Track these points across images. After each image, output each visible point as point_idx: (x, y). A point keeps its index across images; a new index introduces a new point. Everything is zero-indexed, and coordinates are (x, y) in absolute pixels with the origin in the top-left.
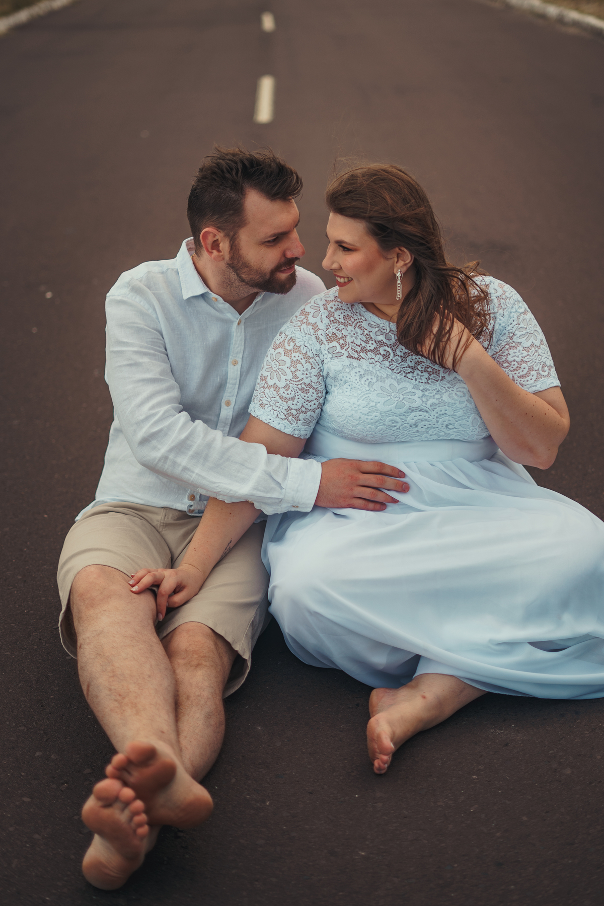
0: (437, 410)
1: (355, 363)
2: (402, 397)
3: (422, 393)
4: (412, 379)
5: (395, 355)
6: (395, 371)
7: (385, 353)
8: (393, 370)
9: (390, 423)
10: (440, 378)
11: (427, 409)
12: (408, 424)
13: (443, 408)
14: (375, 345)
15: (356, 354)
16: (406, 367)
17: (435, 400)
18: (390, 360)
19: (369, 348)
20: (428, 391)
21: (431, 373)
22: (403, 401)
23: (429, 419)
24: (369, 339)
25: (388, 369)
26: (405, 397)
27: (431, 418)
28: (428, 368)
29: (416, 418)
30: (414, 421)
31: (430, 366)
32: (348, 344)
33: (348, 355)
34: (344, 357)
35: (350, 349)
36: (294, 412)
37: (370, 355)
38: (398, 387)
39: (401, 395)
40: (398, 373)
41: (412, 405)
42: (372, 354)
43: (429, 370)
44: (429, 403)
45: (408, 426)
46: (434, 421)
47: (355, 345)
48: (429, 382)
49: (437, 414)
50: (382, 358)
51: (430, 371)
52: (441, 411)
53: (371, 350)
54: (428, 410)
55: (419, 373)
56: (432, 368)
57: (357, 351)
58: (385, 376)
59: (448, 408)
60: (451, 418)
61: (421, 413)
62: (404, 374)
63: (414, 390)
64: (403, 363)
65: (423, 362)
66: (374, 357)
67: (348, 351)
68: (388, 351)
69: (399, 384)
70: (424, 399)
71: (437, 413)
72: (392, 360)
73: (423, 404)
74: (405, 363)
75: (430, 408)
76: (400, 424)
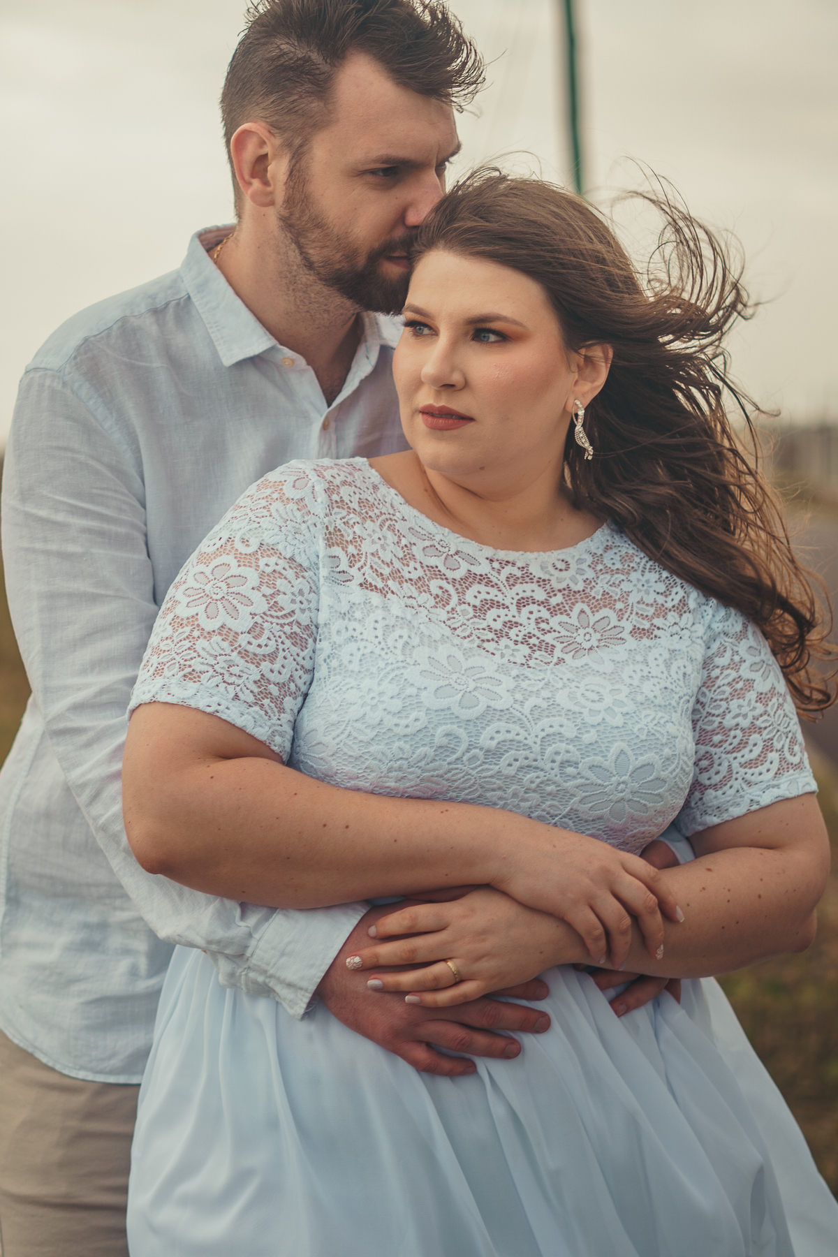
0: (545, 722)
1: (375, 598)
2: (472, 685)
3: (516, 684)
4: (493, 654)
5: (461, 602)
6: (457, 632)
7: (440, 592)
8: (455, 629)
9: (445, 741)
10: (555, 660)
11: (523, 717)
12: (481, 749)
13: (556, 721)
14: (420, 573)
15: (379, 580)
16: (484, 629)
17: (541, 699)
18: (448, 608)
19: (407, 576)
20: (527, 682)
21: (535, 648)
22: (475, 693)
23: (526, 742)
24: (408, 557)
25: (443, 625)
26: (479, 685)
27: (530, 742)
28: (530, 637)
29: (499, 737)
30: (494, 743)
31: (534, 635)
32: (364, 556)
33: (362, 581)
34: (354, 585)
35: (367, 569)
36: (274, 690)
37: (409, 589)
38: (466, 665)
39: (471, 681)
40: (465, 638)
41: (492, 704)
42: (413, 588)
43: (533, 641)
44: (528, 705)
45: (481, 754)
46: (537, 748)
47: (380, 562)
48: (531, 663)
49: (543, 734)
50: (432, 602)
51: (535, 645)
52: (551, 726)
53: (411, 580)
54: (525, 719)
55: (511, 644)
56: (538, 638)
57: (382, 574)
58: (437, 636)
59: (565, 722)
60: (571, 747)
61: (511, 726)
62: (478, 642)
63: (497, 676)
64: (476, 620)
65: (521, 625)
66: (415, 594)
67: (363, 571)
68: (447, 591)
69: (466, 659)
70: (518, 696)
71: (543, 730)
72: (453, 609)
73: (515, 706)
74: (482, 621)
75: (529, 716)
76: (464, 746)
